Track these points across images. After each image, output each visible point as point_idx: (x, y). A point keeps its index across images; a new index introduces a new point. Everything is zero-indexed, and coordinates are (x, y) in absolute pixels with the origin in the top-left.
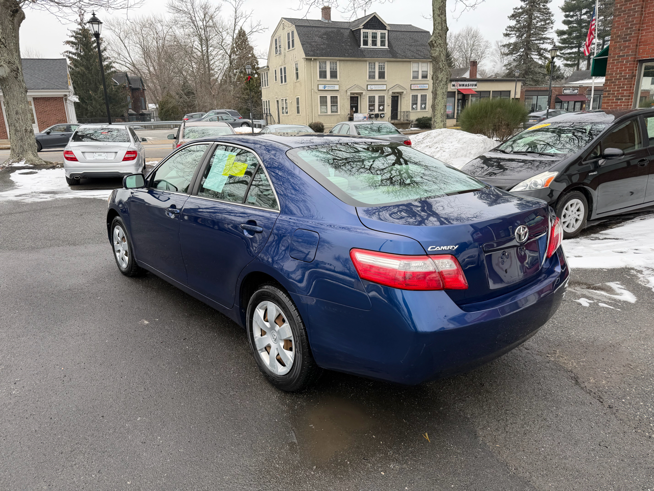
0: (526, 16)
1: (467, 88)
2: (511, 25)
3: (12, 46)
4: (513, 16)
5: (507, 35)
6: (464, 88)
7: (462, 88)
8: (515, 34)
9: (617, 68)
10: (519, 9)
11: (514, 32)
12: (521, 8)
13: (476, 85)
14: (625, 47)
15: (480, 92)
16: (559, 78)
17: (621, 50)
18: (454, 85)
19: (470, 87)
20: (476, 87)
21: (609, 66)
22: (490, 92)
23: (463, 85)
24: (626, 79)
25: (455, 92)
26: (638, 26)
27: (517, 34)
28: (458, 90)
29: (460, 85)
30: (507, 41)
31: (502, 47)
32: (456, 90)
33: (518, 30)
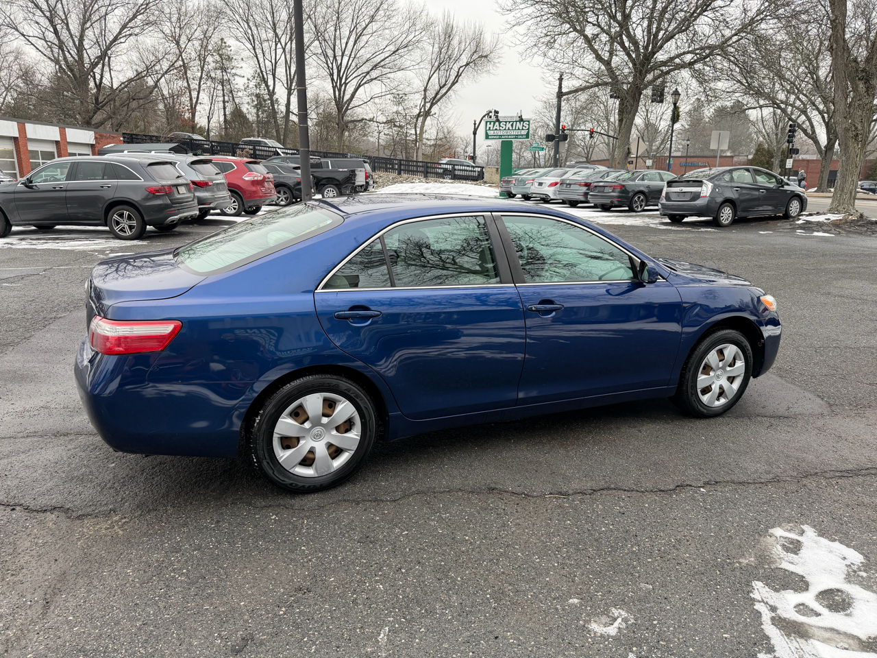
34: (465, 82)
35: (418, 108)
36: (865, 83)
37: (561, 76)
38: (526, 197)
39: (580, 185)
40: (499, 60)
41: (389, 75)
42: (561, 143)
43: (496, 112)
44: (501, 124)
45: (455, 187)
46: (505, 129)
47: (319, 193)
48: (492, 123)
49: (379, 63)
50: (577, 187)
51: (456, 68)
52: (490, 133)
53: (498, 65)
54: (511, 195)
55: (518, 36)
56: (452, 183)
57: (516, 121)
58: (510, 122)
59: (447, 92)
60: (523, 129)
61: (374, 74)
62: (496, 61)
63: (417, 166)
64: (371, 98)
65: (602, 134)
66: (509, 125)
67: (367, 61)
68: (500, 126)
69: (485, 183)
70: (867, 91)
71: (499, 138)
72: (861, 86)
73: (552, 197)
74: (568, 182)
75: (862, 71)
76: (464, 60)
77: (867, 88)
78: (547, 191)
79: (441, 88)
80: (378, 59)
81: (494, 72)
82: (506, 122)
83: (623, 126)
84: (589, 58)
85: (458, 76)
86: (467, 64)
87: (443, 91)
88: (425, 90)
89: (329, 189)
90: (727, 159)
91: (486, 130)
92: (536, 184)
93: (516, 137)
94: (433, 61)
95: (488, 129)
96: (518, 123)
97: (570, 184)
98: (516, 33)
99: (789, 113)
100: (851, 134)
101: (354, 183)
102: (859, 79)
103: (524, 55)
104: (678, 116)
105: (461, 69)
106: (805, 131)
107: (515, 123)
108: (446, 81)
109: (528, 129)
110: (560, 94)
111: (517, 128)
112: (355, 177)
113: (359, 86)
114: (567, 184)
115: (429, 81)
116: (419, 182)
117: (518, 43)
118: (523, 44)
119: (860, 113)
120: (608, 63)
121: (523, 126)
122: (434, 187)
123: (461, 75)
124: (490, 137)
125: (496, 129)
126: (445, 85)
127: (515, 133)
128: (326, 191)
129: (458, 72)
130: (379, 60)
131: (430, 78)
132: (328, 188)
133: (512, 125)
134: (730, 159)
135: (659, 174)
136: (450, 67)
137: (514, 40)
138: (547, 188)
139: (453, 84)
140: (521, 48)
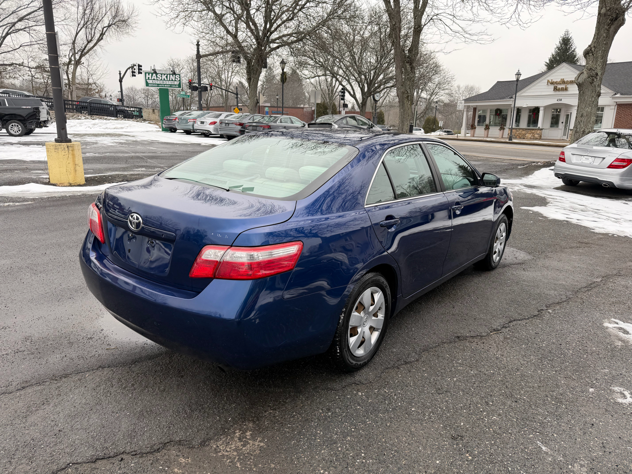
3: (600, 54)
34: (108, 39)
35: (67, 57)
36: (410, 65)
37: (198, 42)
38: (188, 132)
39: (236, 124)
40: (136, 25)
41: (34, 28)
42: (203, 93)
43: (139, 66)
44: (158, 75)
45: (119, 124)
46: (161, 80)
47: (4, 128)
48: (150, 74)
49: (25, 16)
50: (234, 126)
51: (100, 27)
52: (150, 82)
53: (135, 29)
54: (173, 130)
55: (163, 8)
56: (116, 120)
57: (170, 74)
58: (164, 74)
59: (94, 46)
60: (175, 80)
61: (19, 26)
62: (134, 25)
63: (73, 105)
64: (20, 46)
65: (217, 87)
66: (164, 77)
67: (13, 13)
68: (157, 77)
69: (145, 120)
70: (411, 70)
71: (157, 86)
72: (408, 66)
73: (213, 133)
74: (226, 122)
75: (408, 57)
76: (106, 22)
77: (411, 68)
78: (208, 128)
79: (89, 42)
80: (23, 13)
81: (133, 34)
82: (162, 74)
83: (252, 83)
84: (220, 31)
85: (102, 34)
86: (109, 26)
87: (91, 45)
88: (74, 43)
89: (14, 124)
90: (300, 109)
91: (146, 80)
92: (199, 123)
93: (171, 86)
94: (80, 20)
95: (147, 78)
96: (171, 75)
97: (228, 124)
98: (161, 6)
99: (340, 80)
100: (405, 96)
101: (39, 119)
102: (407, 62)
103: (169, 23)
104: (286, 79)
105: (105, 29)
106: (349, 93)
107: (169, 75)
108: (92, 38)
109: (180, 80)
110: (199, 56)
111: (171, 80)
112: (39, 114)
113: (7, 34)
114: (226, 124)
115: (76, 36)
116: (86, 119)
117: (163, 14)
118: (167, 15)
119: (408, 83)
120: (235, 36)
121: (175, 78)
122: (101, 123)
123: (104, 34)
124: (149, 85)
125: (154, 79)
126: (91, 40)
127: (170, 83)
128: (10, 126)
129: (103, 31)
130: (26, 13)
131: (77, 34)
132: (12, 123)
133: (167, 77)
134: (302, 110)
135: (290, 118)
136: (94, 26)
137: (160, 11)
138: (208, 126)
139: (99, 40)
140: (167, 18)
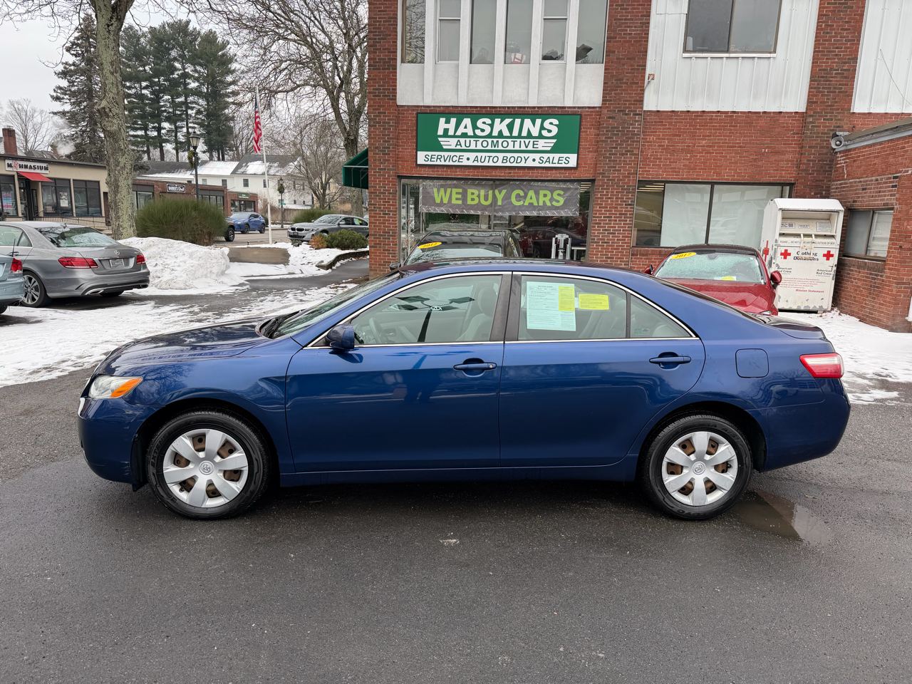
0: (82, 78)
1: (32, 171)
2: (62, 86)
4: (64, 74)
5: (57, 99)
6: (28, 170)
7: (23, 170)
8: (70, 100)
9: (380, 181)
10: (70, 65)
11: (67, 97)
12: (74, 64)
13: (46, 169)
14: (385, 160)
15: (55, 179)
16: (144, 169)
17: (382, 163)
18: (10, 166)
19: (37, 171)
20: (47, 172)
21: (371, 178)
22: (69, 180)
23: (26, 167)
24: (390, 193)
25: (13, 176)
26: (395, 140)
27: (72, 101)
28: (17, 173)
29: (21, 166)
30: (58, 106)
31: (52, 115)
32: (15, 173)
33: (73, 94)
